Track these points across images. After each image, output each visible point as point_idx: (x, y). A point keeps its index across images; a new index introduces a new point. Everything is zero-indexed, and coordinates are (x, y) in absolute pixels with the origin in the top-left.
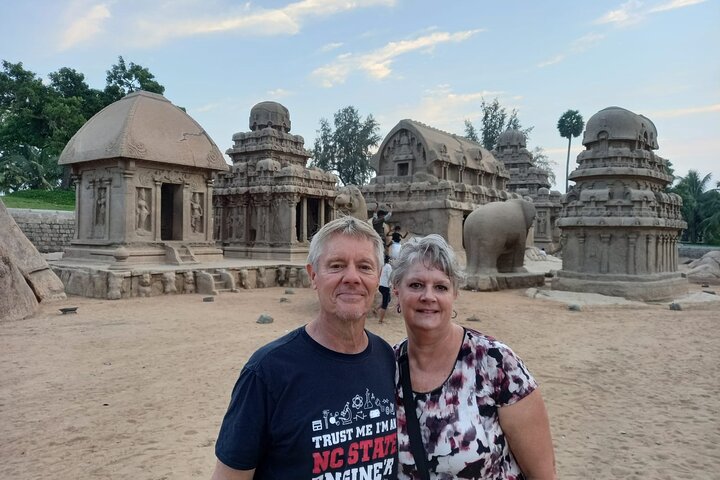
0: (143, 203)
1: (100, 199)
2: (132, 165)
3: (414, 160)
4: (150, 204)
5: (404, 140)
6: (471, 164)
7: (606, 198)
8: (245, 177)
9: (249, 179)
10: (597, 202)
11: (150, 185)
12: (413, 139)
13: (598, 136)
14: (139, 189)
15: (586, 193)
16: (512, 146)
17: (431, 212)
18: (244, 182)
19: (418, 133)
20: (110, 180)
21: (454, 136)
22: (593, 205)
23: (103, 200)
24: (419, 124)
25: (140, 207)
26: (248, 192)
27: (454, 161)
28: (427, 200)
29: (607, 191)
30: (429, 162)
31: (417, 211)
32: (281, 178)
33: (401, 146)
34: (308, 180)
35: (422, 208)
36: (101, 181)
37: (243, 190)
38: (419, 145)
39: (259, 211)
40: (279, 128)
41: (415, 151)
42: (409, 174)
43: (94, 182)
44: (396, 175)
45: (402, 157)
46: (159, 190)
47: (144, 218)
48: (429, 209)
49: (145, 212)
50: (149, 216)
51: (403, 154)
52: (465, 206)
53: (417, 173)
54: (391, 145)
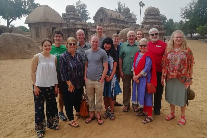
0: (49, 32)
1: (37, 32)
2: (46, 23)
3: (104, 18)
4: (50, 32)
5: (101, 13)
6: (118, 18)
7: (149, 27)
8: (67, 25)
9: (68, 25)
10: (147, 28)
11: (50, 28)
12: (104, 12)
13: (148, 13)
14: (48, 29)
15: (145, 26)
16: (126, 12)
17: (109, 31)
18: (67, 26)
19: (105, 11)
20: (40, 27)
21: (113, 11)
22: (146, 29)
23: (38, 32)
24: (105, 8)
25: (48, 33)
26: (68, 28)
27: (114, 18)
28: (108, 28)
29: (149, 26)
30: (108, 18)
31: (106, 31)
32: (76, 25)
33: (100, 14)
34: (82, 25)
35: (107, 30)
36: (37, 27)
37: (67, 28)
38: (105, 14)
39: (71, 33)
40: (73, 12)
41: (104, 15)
42: (103, 22)
43: (35, 28)
44: (100, 22)
45: (101, 17)
46: (52, 29)
47: (49, 36)
48: (109, 30)
49: (49, 34)
50: (50, 35)
51: (101, 16)
52: (117, 29)
53: (105, 21)
54: (98, 14)
